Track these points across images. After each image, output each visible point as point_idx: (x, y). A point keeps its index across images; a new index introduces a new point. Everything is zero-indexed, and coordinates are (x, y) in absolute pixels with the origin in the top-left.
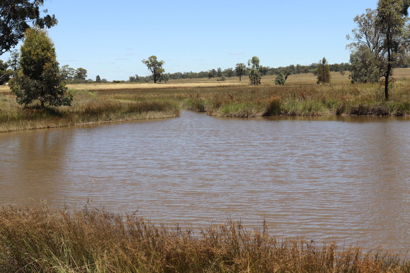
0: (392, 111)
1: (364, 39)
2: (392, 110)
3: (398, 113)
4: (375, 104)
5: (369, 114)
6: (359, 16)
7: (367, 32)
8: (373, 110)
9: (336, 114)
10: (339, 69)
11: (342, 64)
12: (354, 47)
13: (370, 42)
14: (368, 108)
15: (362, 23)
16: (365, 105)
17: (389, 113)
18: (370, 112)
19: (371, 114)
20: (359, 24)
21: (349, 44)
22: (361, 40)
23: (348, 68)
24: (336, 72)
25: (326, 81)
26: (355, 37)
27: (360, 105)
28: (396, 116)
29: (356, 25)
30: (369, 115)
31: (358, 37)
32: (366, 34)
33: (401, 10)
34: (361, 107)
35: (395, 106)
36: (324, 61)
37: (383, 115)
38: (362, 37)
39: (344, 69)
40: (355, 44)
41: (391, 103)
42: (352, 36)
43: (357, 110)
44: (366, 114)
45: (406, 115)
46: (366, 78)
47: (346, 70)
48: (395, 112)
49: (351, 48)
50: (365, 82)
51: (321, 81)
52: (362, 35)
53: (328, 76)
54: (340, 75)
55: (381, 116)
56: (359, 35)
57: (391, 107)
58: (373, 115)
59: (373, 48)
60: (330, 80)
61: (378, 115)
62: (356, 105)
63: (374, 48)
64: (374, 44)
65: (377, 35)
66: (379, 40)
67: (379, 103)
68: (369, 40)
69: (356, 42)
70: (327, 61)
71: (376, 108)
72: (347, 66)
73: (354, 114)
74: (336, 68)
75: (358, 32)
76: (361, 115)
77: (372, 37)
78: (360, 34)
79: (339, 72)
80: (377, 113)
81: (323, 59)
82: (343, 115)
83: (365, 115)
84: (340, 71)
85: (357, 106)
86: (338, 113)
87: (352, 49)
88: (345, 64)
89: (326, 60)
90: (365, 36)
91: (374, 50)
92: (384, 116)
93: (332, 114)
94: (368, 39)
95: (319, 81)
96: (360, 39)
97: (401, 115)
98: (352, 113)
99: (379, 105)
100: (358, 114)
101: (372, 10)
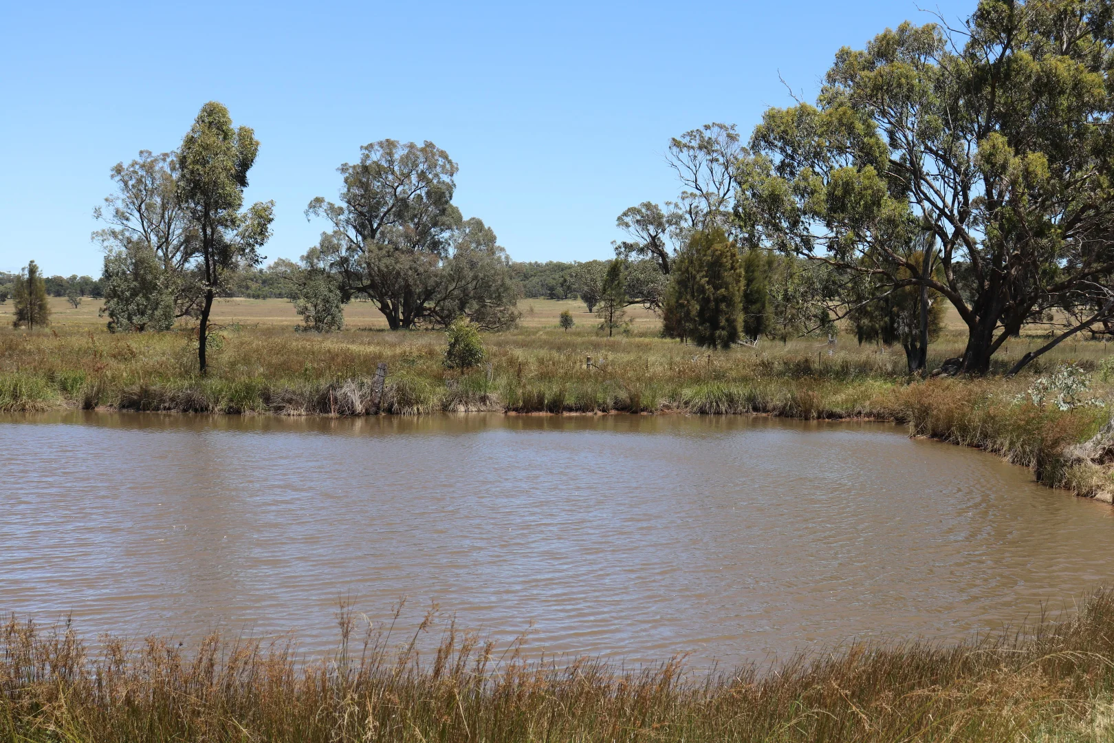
0: (217, 402)
1: (135, 222)
2: (218, 400)
3: (231, 407)
4: (175, 386)
5: (165, 408)
6: (125, 166)
7: (143, 206)
8: (172, 399)
9: (83, 408)
10: (65, 291)
11: (74, 277)
12: (112, 239)
13: (149, 230)
14: (162, 395)
15: (131, 183)
16: (154, 388)
17: (211, 407)
18: (167, 405)
19: (169, 409)
20: (122, 185)
21: (100, 231)
22: (129, 224)
23: (88, 288)
24: (58, 298)
25: (37, 323)
26: (114, 216)
27: (141, 388)
28: (227, 414)
29: (114, 188)
30: (164, 412)
31: (121, 216)
32: (139, 211)
33: (233, 172)
34: (145, 392)
35: (223, 391)
36: (33, 270)
37: (196, 411)
38: (131, 217)
39: (78, 292)
40: (114, 234)
41: (214, 383)
42: (108, 213)
43: (135, 397)
44: (157, 409)
45: (247, 413)
46: (145, 319)
47: (83, 293)
48: (223, 405)
49: (103, 241)
50: (141, 328)
51: (24, 319)
52: (129, 211)
53: (42, 307)
54: (69, 305)
55: (191, 413)
56: (123, 213)
57: (214, 393)
58: (173, 412)
59: (158, 248)
60: (49, 318)
61: (185, 411)
62: (134, 387)
63: (161, 245)
64: (159, 239)
65: (166, 216)
66: (172, 227)
67: (186, 384)
68: (149, 227)
69: (118, 228)
70: (39, 270)
71: (180, 394)
72: (87, 284)
73: (128, 407)
74: (58, 287)
75: (120, 205)
76: (144, 410)
77: (156, 219)
78: (125, 210)
79: (64, 299)
80: (181, 407)
81: (30, 265)
82: (101, 409)
83: (153, 410)
84: (69, 296)
85: (136, 389)
86: (89, 406)
87: (106, 243)
88: (82, 278)
89: (37, 268)
90: (137, 215)
91: (160, 251)
92: (199, 415)
93: (72, 407)
94: (145, 223)
95: (20, 320)
96: (125, 222)
97: (238, 412)
98: (123, 407)
99: (187, 389)
100: (138, 409)
101: (153, 155)
